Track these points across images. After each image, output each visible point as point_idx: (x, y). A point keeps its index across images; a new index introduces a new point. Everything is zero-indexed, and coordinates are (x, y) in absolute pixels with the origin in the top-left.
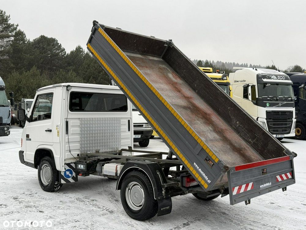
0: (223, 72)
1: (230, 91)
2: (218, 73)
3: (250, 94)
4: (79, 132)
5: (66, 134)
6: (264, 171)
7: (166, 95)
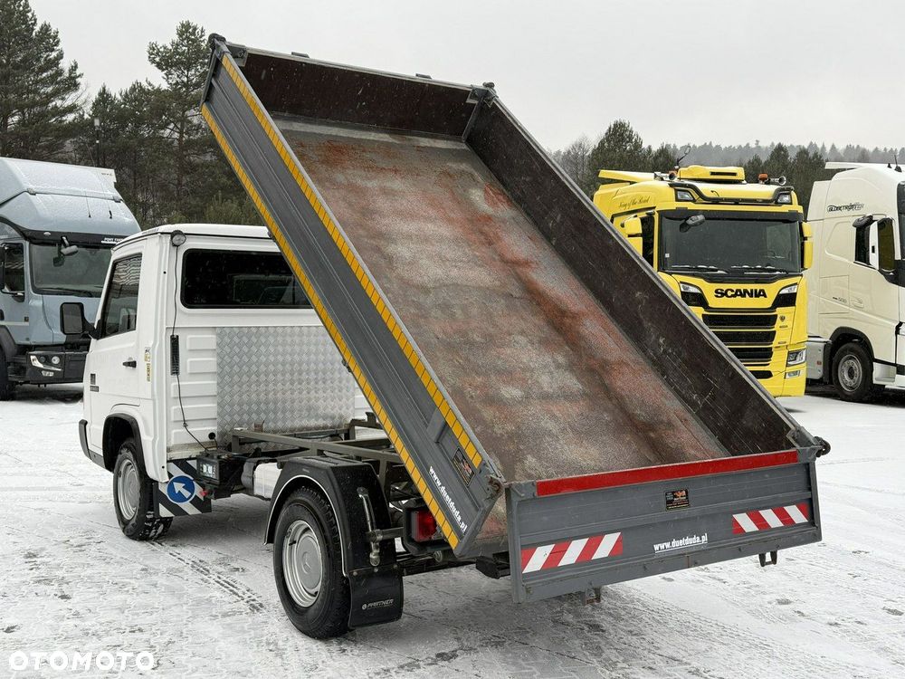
0: (781, 180)
1: (805, 239)
2: (766, 183)
3: (873, 247)
4: (214, 368)
5: (173, 373)
6: (675, 497)
7: (430, 257)
